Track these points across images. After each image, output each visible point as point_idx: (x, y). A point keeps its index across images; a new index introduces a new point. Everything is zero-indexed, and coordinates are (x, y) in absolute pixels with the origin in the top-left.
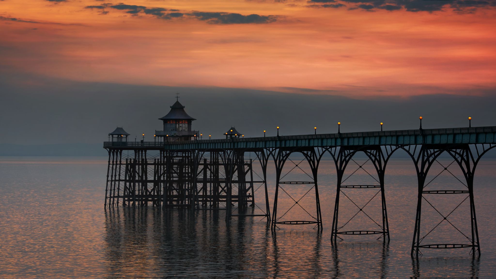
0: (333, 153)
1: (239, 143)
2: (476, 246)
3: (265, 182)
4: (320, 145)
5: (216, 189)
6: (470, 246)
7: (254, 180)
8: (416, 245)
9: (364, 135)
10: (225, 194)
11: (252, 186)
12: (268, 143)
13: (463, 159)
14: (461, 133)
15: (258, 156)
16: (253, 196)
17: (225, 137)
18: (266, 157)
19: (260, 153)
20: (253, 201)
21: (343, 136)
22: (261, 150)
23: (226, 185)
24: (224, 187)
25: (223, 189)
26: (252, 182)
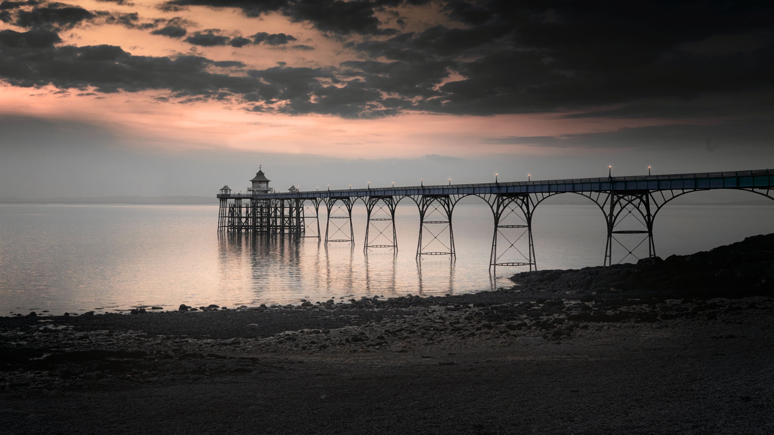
0: (364, 200)
1: (303, 195)
2: (453, 253)
3: (317, 217)
4: (356, 195)
5: (282, 222)
6: (450, 253)
7: (305, 216)
8: (419, 253)
9: (385, 190)
10: (288, 225)
11: (303, 220)
12: (322, 195)
13: (445, 203)
14: (452, 188)
15: (313, 202)
16: (304, 226)
17: (289, 191)
18: (318, 203)
19: (314, 200)
20: (304, 229)
21: (371, 190)
22: (315, 199)
23: (289, 220)
24: (288, 221)
25: (287, 222)
26: (303, 218)
